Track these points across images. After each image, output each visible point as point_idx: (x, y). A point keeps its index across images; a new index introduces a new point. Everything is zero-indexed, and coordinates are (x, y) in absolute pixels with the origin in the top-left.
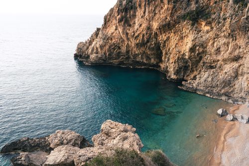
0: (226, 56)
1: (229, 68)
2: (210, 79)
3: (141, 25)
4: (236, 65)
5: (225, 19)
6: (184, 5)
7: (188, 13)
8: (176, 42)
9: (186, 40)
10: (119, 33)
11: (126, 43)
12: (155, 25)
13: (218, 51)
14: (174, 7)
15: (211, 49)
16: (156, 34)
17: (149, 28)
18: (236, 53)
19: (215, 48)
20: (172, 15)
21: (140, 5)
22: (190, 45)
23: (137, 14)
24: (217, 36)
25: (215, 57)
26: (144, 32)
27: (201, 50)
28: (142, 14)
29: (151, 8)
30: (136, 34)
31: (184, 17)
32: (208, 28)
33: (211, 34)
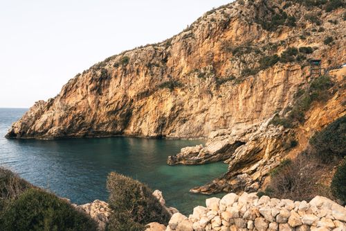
0: (197, 110)
1: (200, 118)
2: (188, 128)
3: (115, 94)
4: (204, 115)
5: (194, 87)
6: (160, 78)
7: (165, 83)
8: (156, 105)
9: (165, 103)
10: (88, 102)
11: (94, 112)
12: (132, 94)
13: (192, 107)
14: (152, 79)
15: (186, 106)
16: (132, 101)
17: (125, 96)
18: (203, 107)
19: (190, 106)
20: (150, 85)
21: (116, 76)
22: (170, 106)
23: (111, 83)
24: (191, 98)
25: (189, 112)
26: (121, 100)
27: (180, 108)
28: (118, 84)
29: (127, 79)
30: (110, 102)
31: (162, 86)
32: (183, 93)
33: (187, 97)
